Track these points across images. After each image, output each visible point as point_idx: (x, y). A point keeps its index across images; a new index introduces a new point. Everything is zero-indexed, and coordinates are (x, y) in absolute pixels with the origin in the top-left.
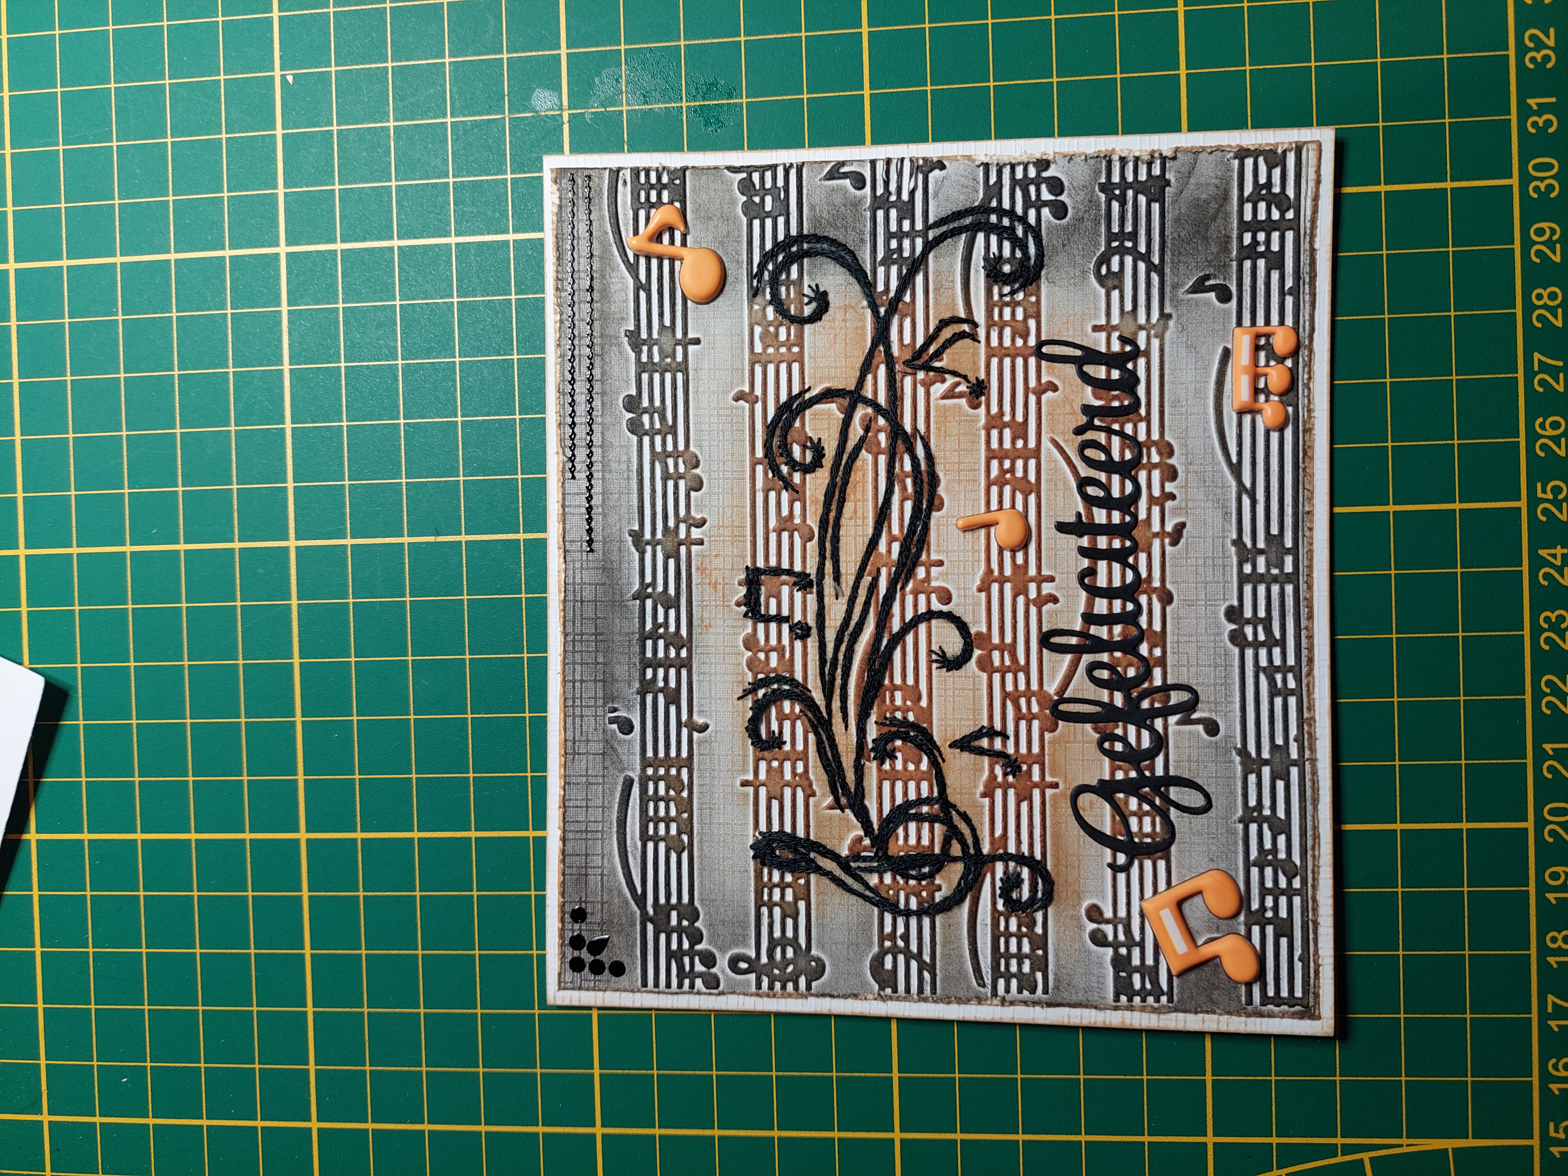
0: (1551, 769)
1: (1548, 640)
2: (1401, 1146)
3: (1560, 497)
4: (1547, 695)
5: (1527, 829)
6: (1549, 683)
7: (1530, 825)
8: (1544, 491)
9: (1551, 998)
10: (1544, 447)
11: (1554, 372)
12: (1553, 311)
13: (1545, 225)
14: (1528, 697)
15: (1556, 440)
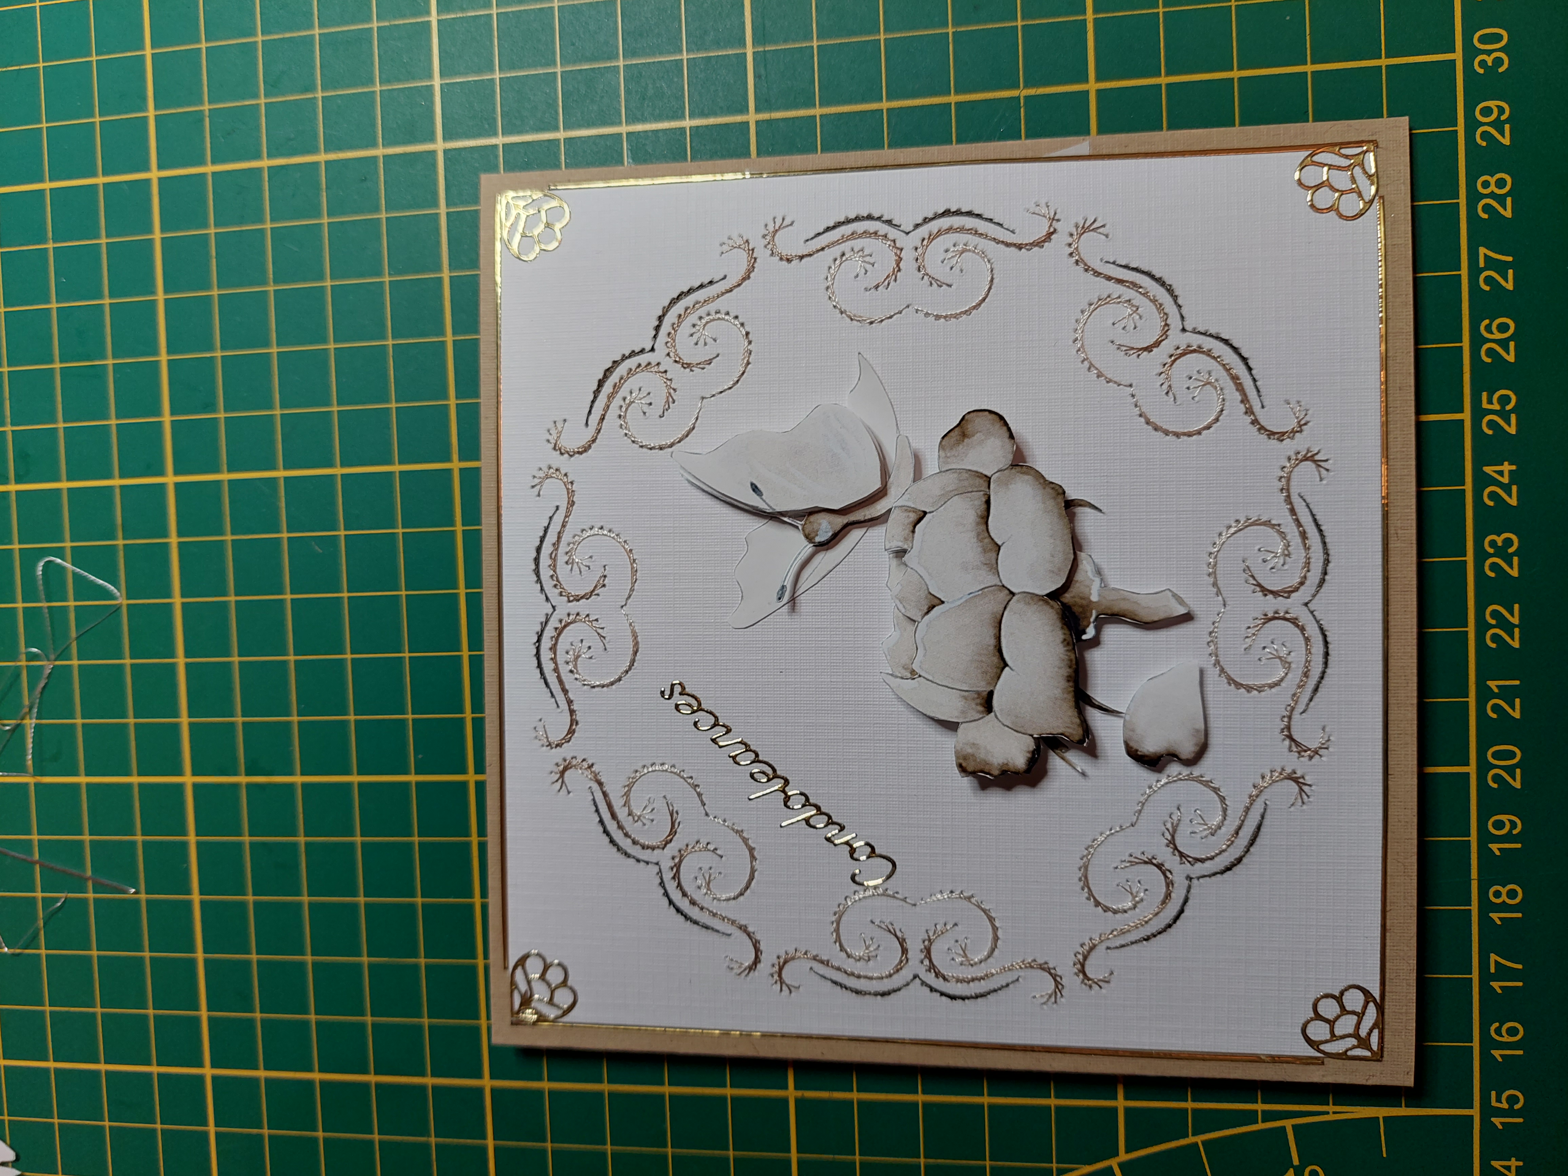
14: (1471, 630)
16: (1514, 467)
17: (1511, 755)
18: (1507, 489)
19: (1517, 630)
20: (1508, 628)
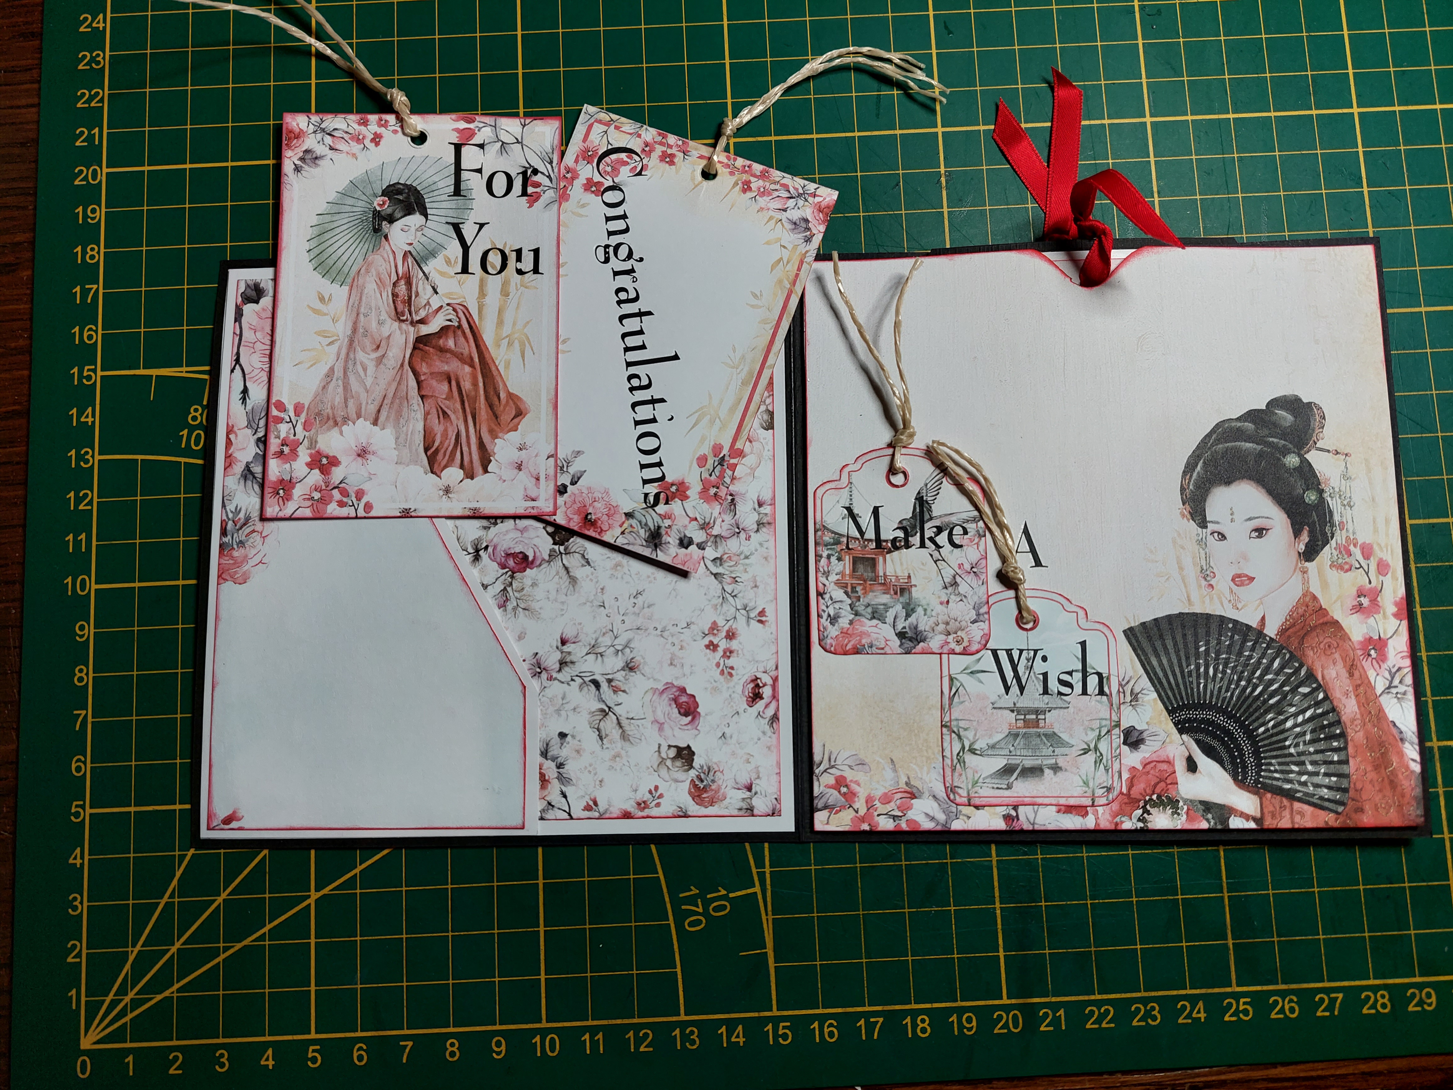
0: (1046, 1015)
1: (1138, 1010)
2: (767, 915)
3: (1241, 1015)
4: (1099, 1010)
5: (1002, 999)
6: (1107, 1012)
7: (1005, 1001)
8: (1245, 1003)
9: (881, 1020)
10: (1276, 1002)
11: (1330, 1008)
12: (1374, 1006)
13: (1434, 999)
15: (1282, 1011)
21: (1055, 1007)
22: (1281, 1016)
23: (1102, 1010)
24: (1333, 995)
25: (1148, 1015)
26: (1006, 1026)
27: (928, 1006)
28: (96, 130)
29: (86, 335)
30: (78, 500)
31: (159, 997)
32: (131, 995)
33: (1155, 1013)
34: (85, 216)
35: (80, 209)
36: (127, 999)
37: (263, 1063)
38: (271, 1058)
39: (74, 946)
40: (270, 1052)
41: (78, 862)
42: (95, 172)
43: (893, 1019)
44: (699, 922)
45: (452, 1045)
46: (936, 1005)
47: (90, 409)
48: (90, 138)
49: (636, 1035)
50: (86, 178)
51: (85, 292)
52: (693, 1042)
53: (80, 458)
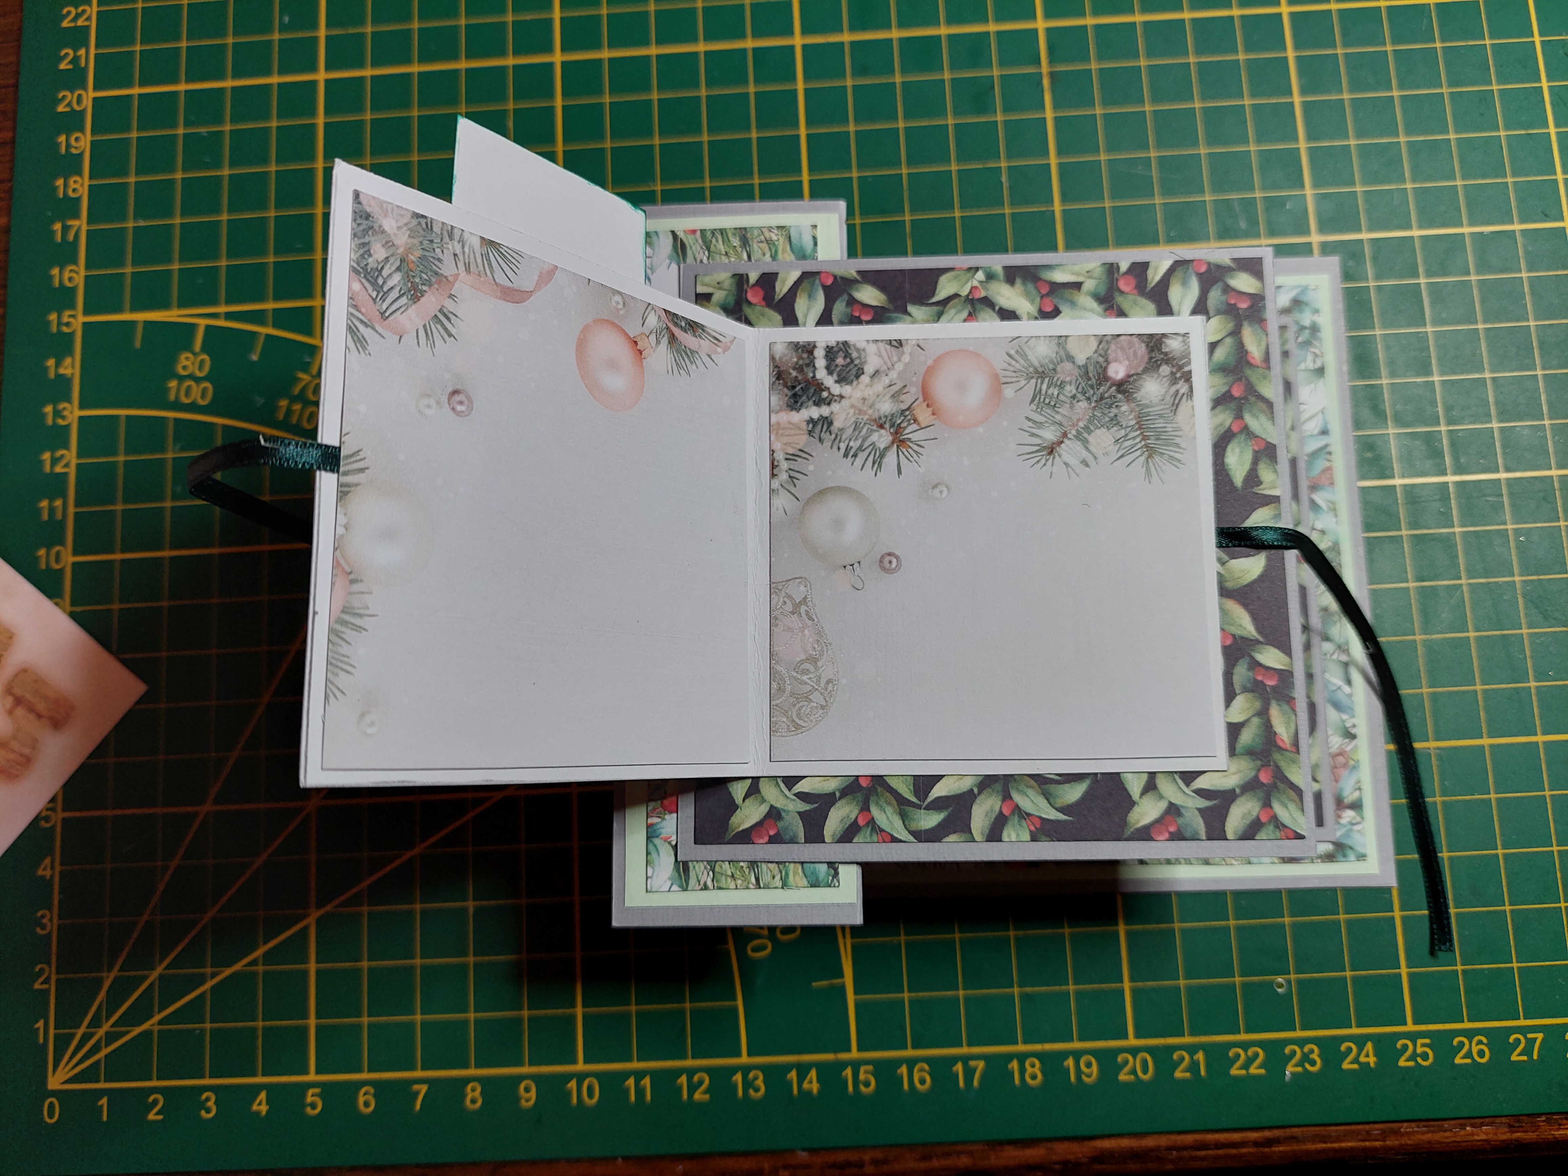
0: (1182, 1059)
1: (1293, 1053)
2: (844, 938)
3: (1419, 1060)
4: (1246, 1053)
5: (1127, 1039)
6: (1256, 1055)
7: (1132, 1041)
8: (1423, 1045)
9: (982, 1064)
10: (1462, 1044)
11: (1528, 1051)
14: (1243, 1037)
15: (1469, 1055)
16: (1372, 1065)
17: (1145, 1071)
18: (1356, 1061)
19: (1243, 1072)
20: (1246, 1066)
21: (1192, 1049)
22: (1468, 1061)
23: (1250, 1053)
24: (1530, 1036)
25: (1306, 1058)
26: (1134, 1072)
27: (1038, 1047)
28: (82, 52)
29: (66, 275)
30: (54, 461)
31: (137, 1031)
32: (106, 1027)
33: (1315, 1056)
34: (68, 146)
35: (62, 139)
36: (101, 1032)
37: (255, 1107)
38: (264, 1102)
39: (42, 971)
40: (263, 1095)
41: (48, 873)
42: (79, 96)
43: (996, 1064)
44: (764, 948)
45: (473, 1090)
46: (1048, 1047)
47: (68, 361)
48: (75, 60)
49: (690, 1080)
50: (69, 104)
51: (66, 229)
52: (757, 1090)
53: (57, 414)
